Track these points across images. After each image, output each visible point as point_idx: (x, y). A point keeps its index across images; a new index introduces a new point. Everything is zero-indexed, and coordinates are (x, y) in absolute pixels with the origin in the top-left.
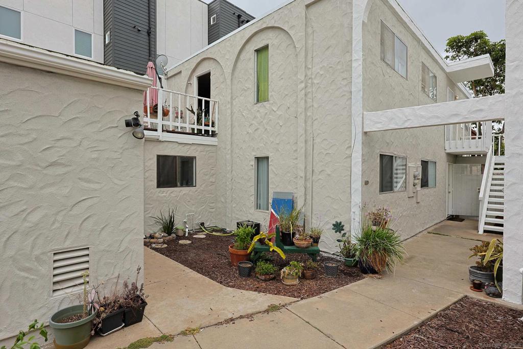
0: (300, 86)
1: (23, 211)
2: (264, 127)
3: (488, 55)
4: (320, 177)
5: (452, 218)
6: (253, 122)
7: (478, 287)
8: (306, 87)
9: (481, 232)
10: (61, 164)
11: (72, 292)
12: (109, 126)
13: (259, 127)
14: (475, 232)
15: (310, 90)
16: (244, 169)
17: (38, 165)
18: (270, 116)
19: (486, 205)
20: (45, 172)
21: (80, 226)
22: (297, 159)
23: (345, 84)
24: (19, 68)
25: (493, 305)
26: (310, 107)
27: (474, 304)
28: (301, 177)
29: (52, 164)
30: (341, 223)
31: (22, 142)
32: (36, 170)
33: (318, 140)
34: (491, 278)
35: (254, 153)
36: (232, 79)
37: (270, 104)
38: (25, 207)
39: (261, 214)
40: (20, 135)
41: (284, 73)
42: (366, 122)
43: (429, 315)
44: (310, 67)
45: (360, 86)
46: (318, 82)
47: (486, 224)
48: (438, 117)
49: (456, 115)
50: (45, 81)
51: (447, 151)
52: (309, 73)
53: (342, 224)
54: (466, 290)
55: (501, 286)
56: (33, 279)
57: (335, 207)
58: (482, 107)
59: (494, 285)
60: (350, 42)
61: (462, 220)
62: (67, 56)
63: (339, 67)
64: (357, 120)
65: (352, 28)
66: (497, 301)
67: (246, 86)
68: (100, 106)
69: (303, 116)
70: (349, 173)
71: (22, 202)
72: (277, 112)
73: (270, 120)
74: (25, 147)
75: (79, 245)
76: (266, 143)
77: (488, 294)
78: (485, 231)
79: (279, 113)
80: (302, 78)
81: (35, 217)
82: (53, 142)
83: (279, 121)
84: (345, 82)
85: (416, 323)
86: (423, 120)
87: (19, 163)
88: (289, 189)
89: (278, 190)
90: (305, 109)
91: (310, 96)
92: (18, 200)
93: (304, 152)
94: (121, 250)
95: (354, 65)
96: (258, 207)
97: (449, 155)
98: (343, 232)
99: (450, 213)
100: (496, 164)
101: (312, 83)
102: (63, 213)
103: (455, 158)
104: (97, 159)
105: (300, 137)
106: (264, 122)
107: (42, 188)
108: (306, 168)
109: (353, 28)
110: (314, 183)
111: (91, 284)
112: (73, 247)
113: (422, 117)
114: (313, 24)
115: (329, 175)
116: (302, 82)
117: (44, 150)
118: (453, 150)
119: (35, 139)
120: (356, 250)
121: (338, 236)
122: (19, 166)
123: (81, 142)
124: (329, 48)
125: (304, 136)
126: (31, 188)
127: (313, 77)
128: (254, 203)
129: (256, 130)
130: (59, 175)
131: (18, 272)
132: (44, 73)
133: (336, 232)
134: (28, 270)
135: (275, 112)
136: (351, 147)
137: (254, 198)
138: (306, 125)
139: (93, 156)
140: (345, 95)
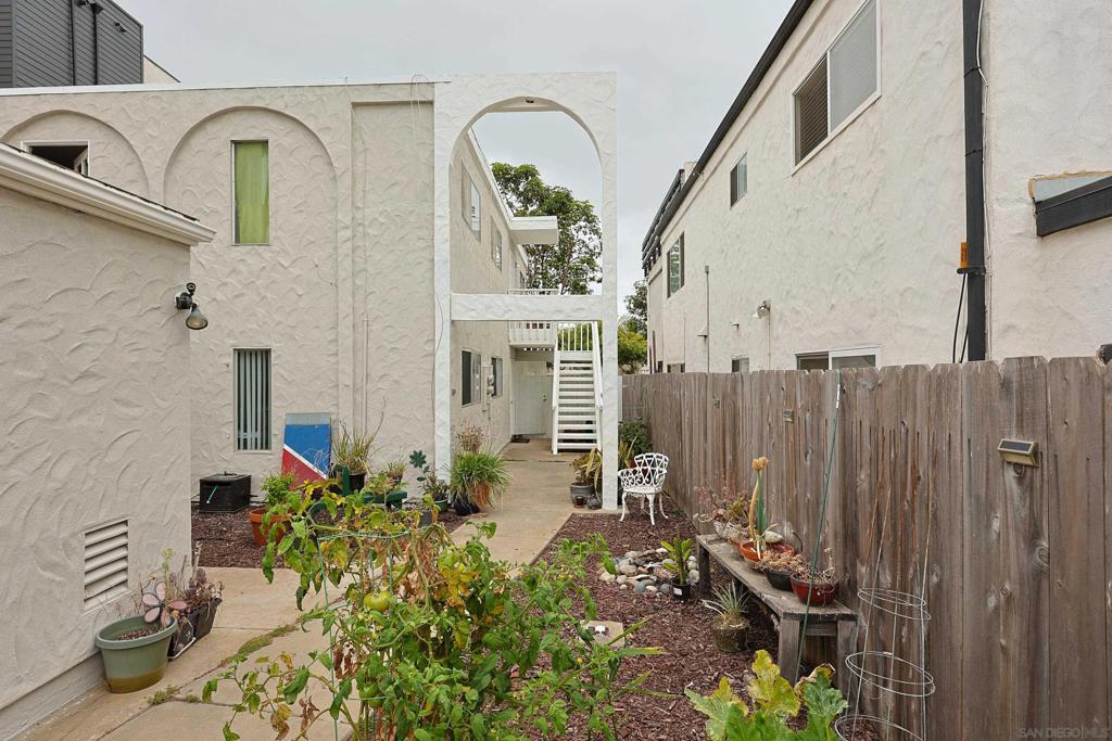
0: (342, 233)
1: (46, 461)
2: (259, 294)
3: (555, 217)
4: (380, 385)
5: (516, 439)
6: (229, 280)
7: (580, 503)
8: (354, 236)
9: (555, 452)
10: (94, 375)
11: (107, 600)
12: (151, 306)
13: (244, 291)
14: (549, 453)
15: (361, 244)
16: (203, 372)
17: (65, 378)
18: (272, 274)
19: (557, 418)
20: (74, 389)
21: (118, 482)
22: (337, 354)
23: (422, 246)
24: (41, 203)
25: (595, 515)
26: (360, 271)
27: (582, 519)
28: (347, 386)
29: (84, 376)
30: (421, 452)
31: (44, 338)
32: (62, 386)
33: (375, 327)
34: (592, 491)
35: (232, 342)
36: (165, 182)
37: (273, 252)
38: (49, 454)
39: (251, 457)
40: (42, 324)
41: (305, 202)
42: (456, 307)
43: (553, 535)
44: (360, 205)
45: (447, 255)
46: (376, 233)
47: (559, 441)
48: (542, 312)
49: (560, 311)
50: (72, 226)
51: (511, 343)
52: (359, 215)
53: (423, 454)
54: (571, 510)
55: (601, 497)
56: (60, 582)
57: (408, 431)
58: (583, 306)
59: (595, 497)
60: (431, 186)
61: (528, 441)
62: (106, 185)
63: (412, 219)
64: (442, 302)
65: (433, 167)
66: (599, 511)
67: (209, 205)
68: (140, 273)
69: (349, 284)
70: (430, 379)
71: (46, 445)
72: (291, 270)
73: (273, 282)
74: (49, 346)
75: (117, 517)
76: (265, 323)
77: (590, 508)
78: (560, 451)
79: (295, 271)
80: (347, 221)
81: (62, 472)
82: (84, 337)
83: (294, 286)
84: (421, 244)
85: (547, 542)
86: (526, 313)
87: (41, 375)
88: (321, 406)
89: (295, 411)
90: (353, 273)
91: (360, 252)
92: (40, 441)
93: (352, 344)
94: (166, 521)
95: (437, 222)
96: (242, 444)
97: (511, 347)
98: (424, 466)
99: (512, 433)
100: (562, 362)
101: (365, 234)
102: (96, 462)
103: (518, 353)
104: (135, 365)
105: (344, 318)
106: (258, 283)
107: (69, 419)
108: (354, 370)
109: (436, 169)
110: (369, 395)
111: (130, 583)
112: (110, 521)
113: (525, 309)
114: (365, 137)
115: (396, 382)
116: (347, 228)
117: (73, 350)
118: (517, 343)
119: (62, 331)
120: (446, 488)
121: (419, 472)
122: (42, 379)
123: (117, 335)
124: (394, 185)
125: (351, 317)
126: (57, 419)
127: (366, 223)
128: (232, 438)
129: (236, 296)
130: (91, 394)
131: (41, 572)
132: (71, 212)
133: (416, 466)
134: (52, 566)
135: (286, 268)
136: (434, 340)
137: (232, 428)
138: (354, 301)
139: (134, 360)
140: (421, 263)
